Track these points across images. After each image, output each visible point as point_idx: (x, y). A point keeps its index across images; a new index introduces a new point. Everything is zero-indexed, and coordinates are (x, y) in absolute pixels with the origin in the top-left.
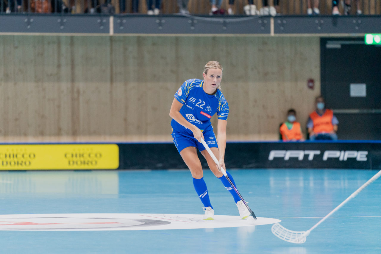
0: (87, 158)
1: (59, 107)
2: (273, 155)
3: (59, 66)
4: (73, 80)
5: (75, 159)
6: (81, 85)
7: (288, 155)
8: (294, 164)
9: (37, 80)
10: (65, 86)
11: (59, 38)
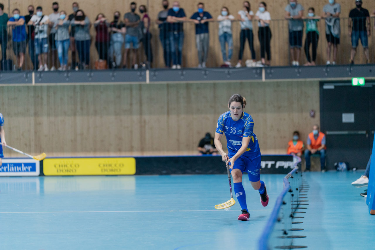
0: (113, 167)
1: (131, 132)
3: (131, 104)
4: (141, 113)
5: (106, 168)
6: (146, 117)
9: (117, 114)
10: (136, 118)
11: (131, 86)
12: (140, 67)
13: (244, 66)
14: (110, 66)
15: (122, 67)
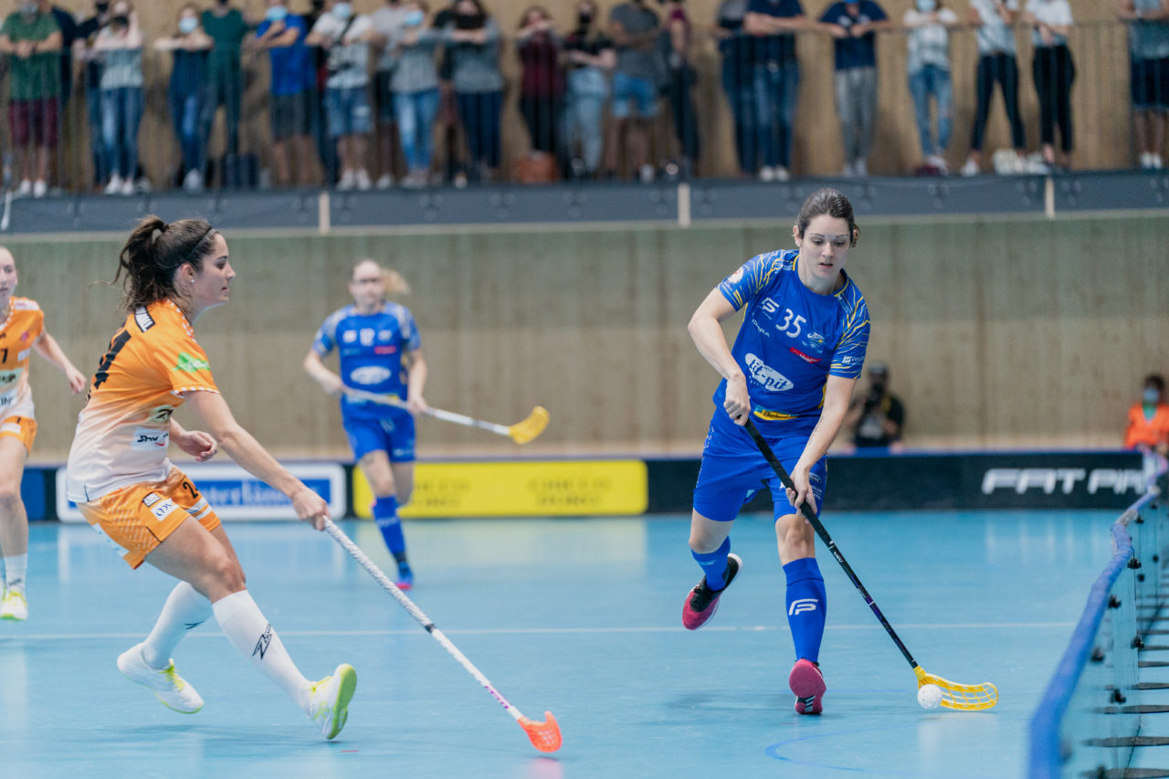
0: (577, 491)
1: (633, 380)
2: (993, 480)
3: (632, 293)
4: (663, 320)
5: (551, 492)
7: (1023, 480)
8: (1036, 500)
9: (586, 322)
10: (646, 334)
11: (632, 233)
12: (660, 174)
13: (988, 169)
14: (564, 172)
15: (602, 176)
